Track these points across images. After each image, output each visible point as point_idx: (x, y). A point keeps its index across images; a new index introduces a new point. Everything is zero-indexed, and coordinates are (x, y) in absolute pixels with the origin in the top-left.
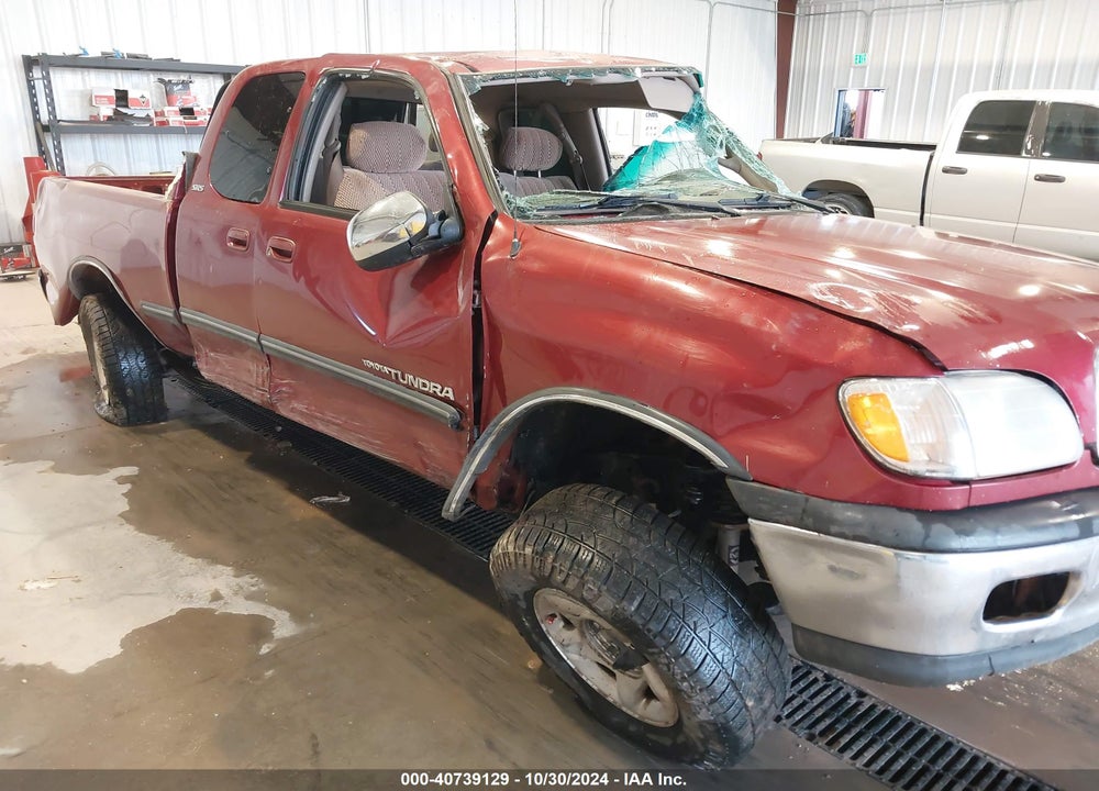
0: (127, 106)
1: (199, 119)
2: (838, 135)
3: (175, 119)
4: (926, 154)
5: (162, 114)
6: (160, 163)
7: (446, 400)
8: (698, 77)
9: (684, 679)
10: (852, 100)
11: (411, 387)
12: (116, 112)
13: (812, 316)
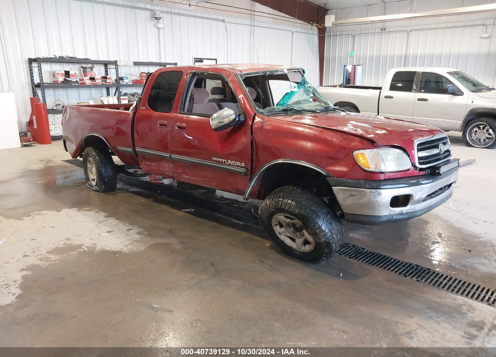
0: (69, 77)
1: (97, 81)
2: (344, 84)
3: (88, 82)
4: (379, 91)
5: (83, 80)
6: (80, 99)
7: (242, 167)
8: (303, 71)
9: (318, 229)
10: (349, 68)
11: (230, 165)
12: (65, 79)
13: (345, 136)
